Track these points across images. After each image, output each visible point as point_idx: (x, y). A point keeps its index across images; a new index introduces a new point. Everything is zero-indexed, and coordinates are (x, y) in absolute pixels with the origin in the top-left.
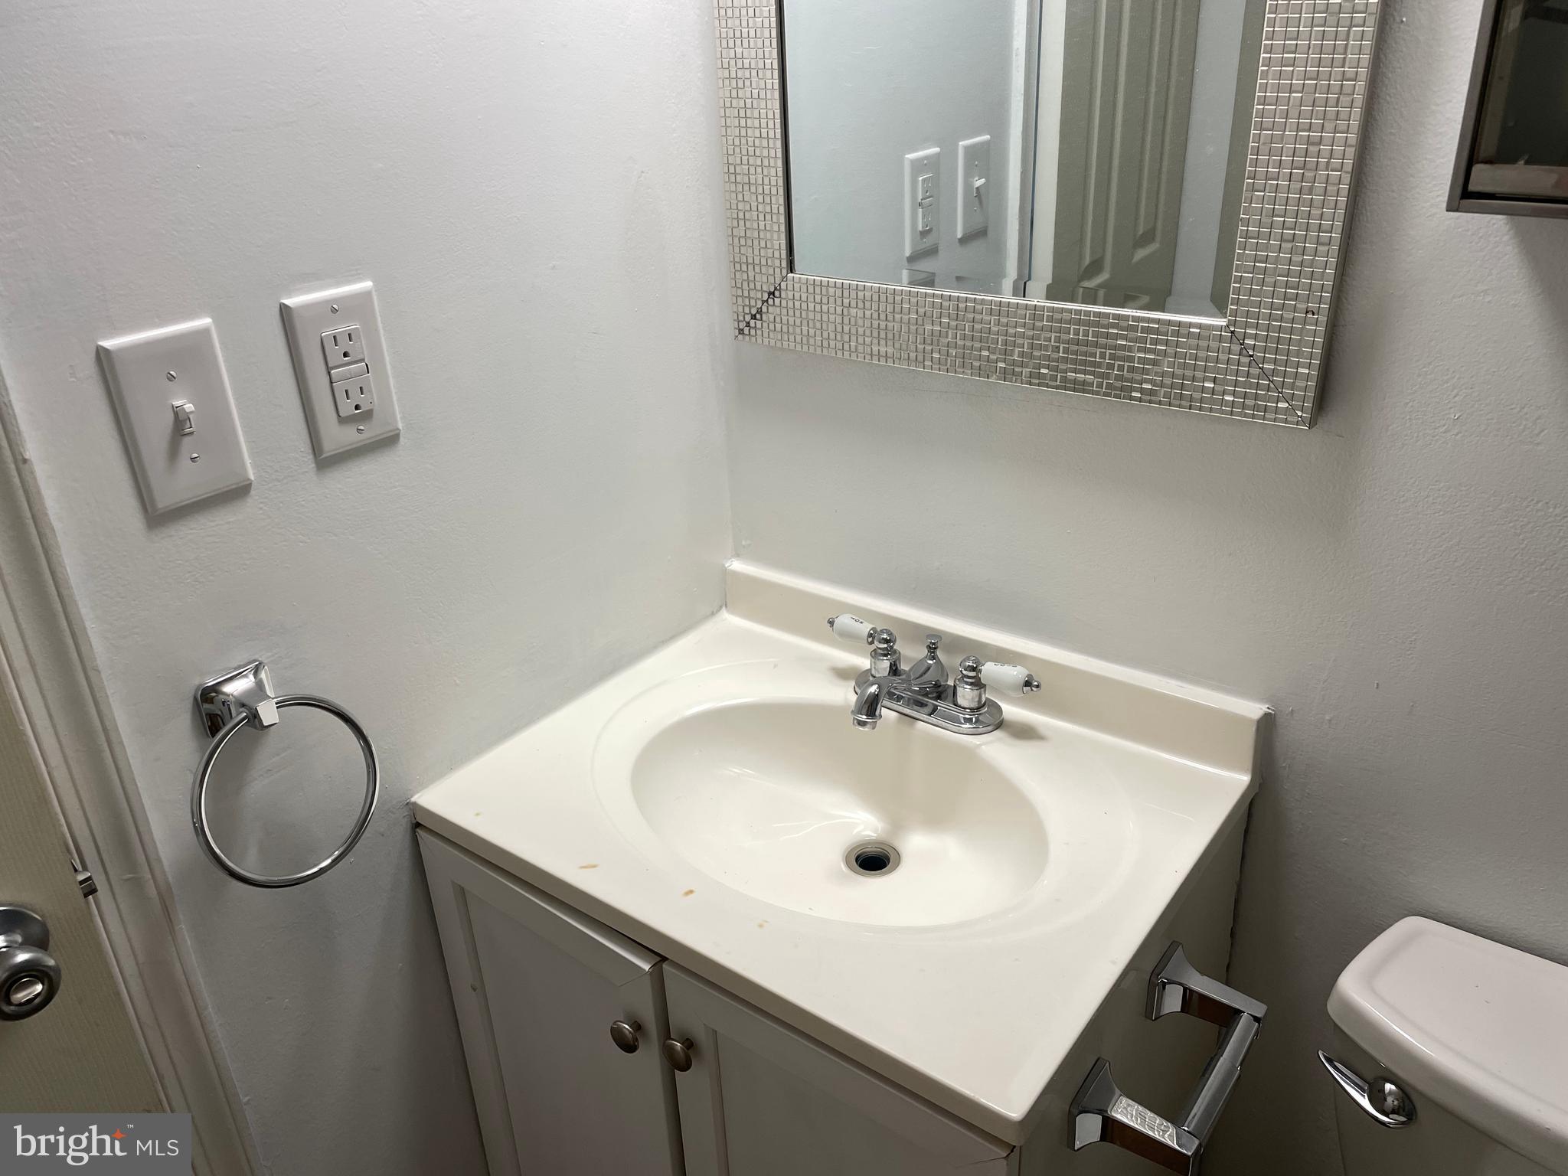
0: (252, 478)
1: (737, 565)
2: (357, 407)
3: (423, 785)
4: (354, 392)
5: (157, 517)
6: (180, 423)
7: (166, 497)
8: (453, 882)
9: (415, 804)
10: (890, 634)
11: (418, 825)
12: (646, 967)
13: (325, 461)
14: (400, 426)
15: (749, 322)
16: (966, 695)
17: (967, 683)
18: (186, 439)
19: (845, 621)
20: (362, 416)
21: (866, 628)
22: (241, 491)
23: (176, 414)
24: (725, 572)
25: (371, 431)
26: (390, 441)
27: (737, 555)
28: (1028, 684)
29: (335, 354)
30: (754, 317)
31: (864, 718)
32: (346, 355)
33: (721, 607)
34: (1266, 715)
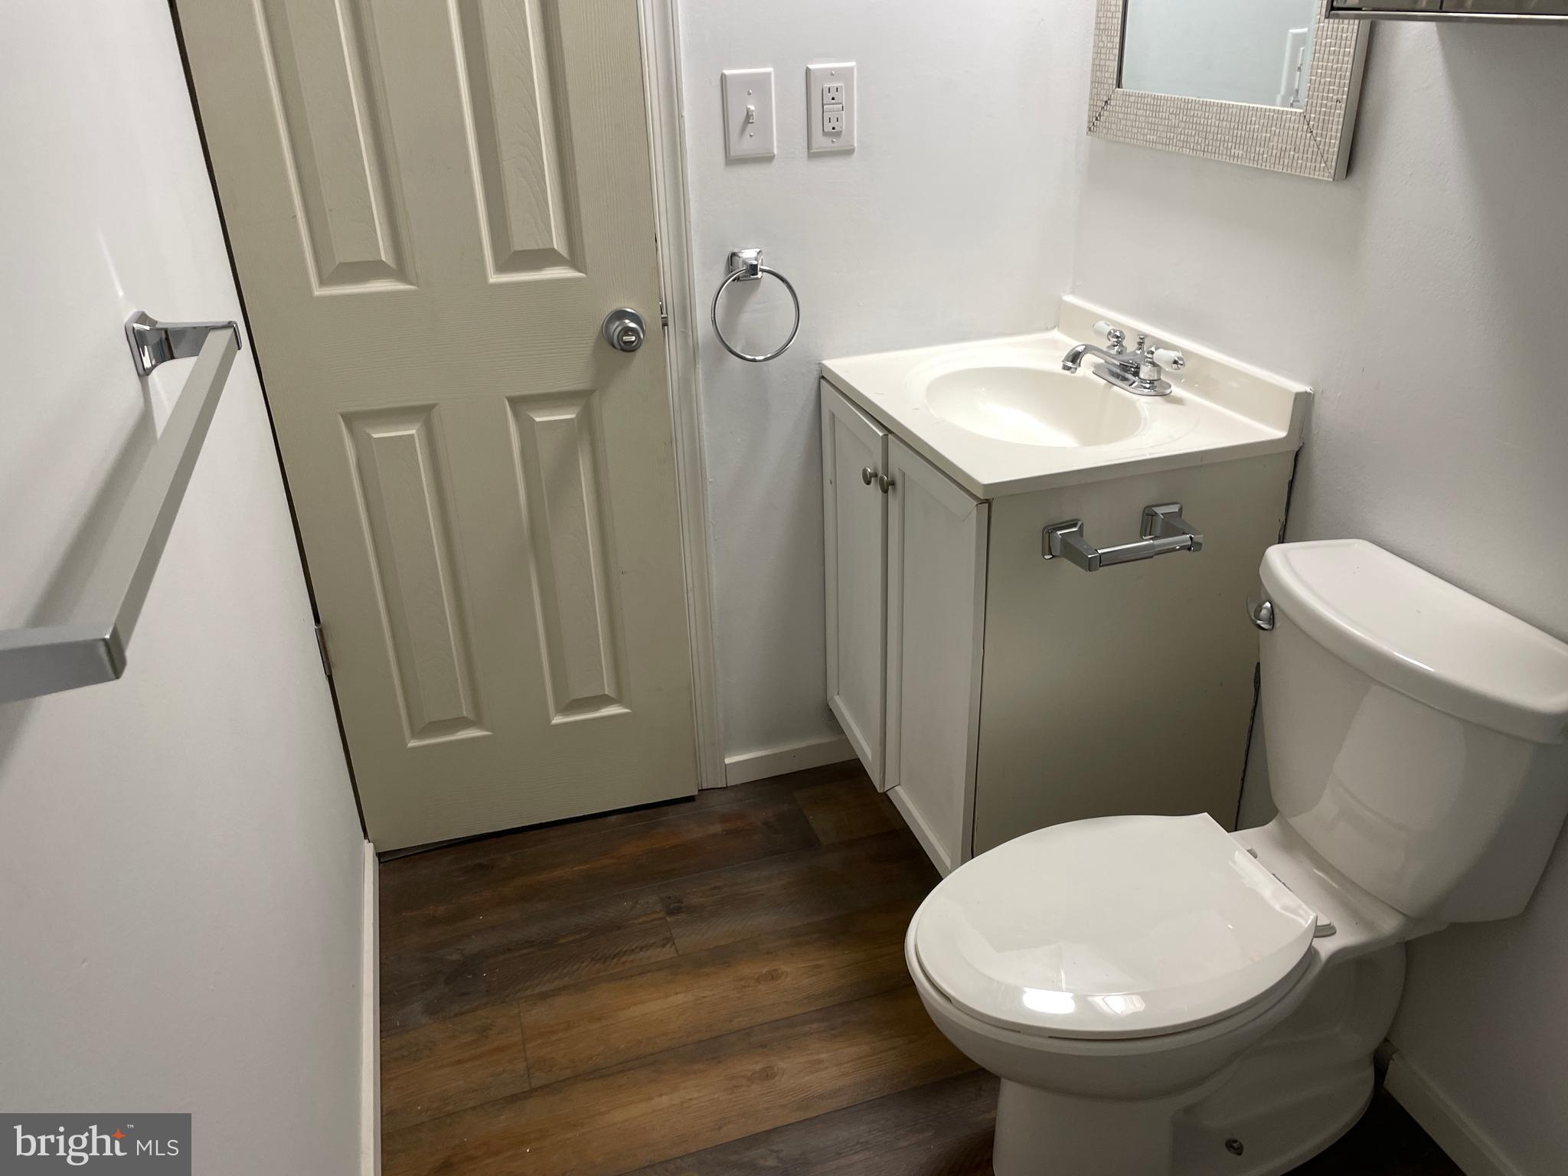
0: (776, 152)
1: (1069, 298)
2: (834, 128)
3: (830, 357)
4: (834, 120)
5: (731, 161)
6: (749, 115)
7: (734, 152)
8: (830, 411)
9: (823, 365)
10: (1121, 332)
11: (823, 377)
12: (881, 434)
13: (813, 155)
14: (856, 145)
15: (1094, 124)
16: (1146, 372)
17: (1147, 362)
18: (750, 125)
19: (1101, 324)
20: (835, 133)
21: (1110, 328)
22: (768, 159)
23: (748, 112)
24: (1061, 301)
25: (839, 144)
26: (849, 152)
27: (1073, 293)
28: (1175, 362)
29: (828, 99)
30: (1097, 119)
31: (1070, 364)
32: (833, 99)
33: (1055, 327)
34: (1306, 392)
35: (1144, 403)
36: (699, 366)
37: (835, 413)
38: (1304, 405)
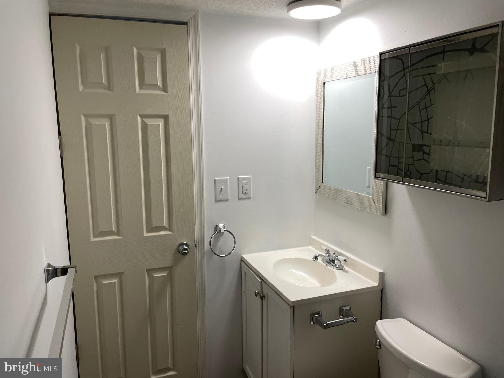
0: (229, 199)
1: (313, 237)
2: (245, 192)
3: (244, 254)
4: (245, 190)
5: (217, 201)
6: (222, 190)
7: (217, 199)
8: (244, 271)
9: (242, 256)
10: (328, 250)
11: (242, 260)
12: (260, 281)
13: (239, 199)
14: (251, 196)
15: (317, 191)
16: (336, 262)
17: (337, 259)
18: (222, 192)
19: (323, 247)
20: (246, 194)
21: (326, 248)
22: (227, 200)
23: (222, 189)
24: (311, 237)
25: (247, 196)
26: (250, 198)
27: (314, 235)
28: (345, 260)
29: (244, 185)
30: (317, 190)
31: (314, 260)
32: (245, 185)
33: (309, 245)
34: (382, 272)
35: (337, 272)
36: (205, 258)
37: (246, 272)
38: (382, 276)
